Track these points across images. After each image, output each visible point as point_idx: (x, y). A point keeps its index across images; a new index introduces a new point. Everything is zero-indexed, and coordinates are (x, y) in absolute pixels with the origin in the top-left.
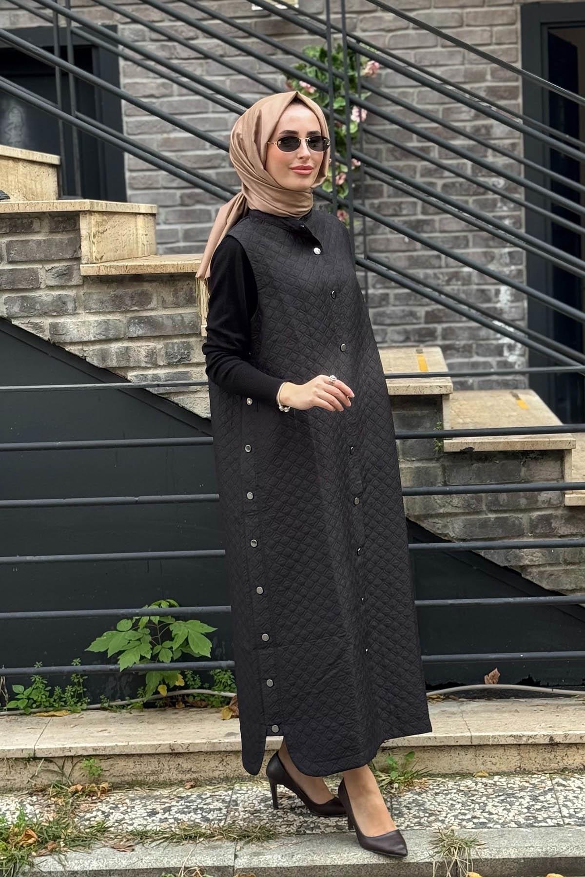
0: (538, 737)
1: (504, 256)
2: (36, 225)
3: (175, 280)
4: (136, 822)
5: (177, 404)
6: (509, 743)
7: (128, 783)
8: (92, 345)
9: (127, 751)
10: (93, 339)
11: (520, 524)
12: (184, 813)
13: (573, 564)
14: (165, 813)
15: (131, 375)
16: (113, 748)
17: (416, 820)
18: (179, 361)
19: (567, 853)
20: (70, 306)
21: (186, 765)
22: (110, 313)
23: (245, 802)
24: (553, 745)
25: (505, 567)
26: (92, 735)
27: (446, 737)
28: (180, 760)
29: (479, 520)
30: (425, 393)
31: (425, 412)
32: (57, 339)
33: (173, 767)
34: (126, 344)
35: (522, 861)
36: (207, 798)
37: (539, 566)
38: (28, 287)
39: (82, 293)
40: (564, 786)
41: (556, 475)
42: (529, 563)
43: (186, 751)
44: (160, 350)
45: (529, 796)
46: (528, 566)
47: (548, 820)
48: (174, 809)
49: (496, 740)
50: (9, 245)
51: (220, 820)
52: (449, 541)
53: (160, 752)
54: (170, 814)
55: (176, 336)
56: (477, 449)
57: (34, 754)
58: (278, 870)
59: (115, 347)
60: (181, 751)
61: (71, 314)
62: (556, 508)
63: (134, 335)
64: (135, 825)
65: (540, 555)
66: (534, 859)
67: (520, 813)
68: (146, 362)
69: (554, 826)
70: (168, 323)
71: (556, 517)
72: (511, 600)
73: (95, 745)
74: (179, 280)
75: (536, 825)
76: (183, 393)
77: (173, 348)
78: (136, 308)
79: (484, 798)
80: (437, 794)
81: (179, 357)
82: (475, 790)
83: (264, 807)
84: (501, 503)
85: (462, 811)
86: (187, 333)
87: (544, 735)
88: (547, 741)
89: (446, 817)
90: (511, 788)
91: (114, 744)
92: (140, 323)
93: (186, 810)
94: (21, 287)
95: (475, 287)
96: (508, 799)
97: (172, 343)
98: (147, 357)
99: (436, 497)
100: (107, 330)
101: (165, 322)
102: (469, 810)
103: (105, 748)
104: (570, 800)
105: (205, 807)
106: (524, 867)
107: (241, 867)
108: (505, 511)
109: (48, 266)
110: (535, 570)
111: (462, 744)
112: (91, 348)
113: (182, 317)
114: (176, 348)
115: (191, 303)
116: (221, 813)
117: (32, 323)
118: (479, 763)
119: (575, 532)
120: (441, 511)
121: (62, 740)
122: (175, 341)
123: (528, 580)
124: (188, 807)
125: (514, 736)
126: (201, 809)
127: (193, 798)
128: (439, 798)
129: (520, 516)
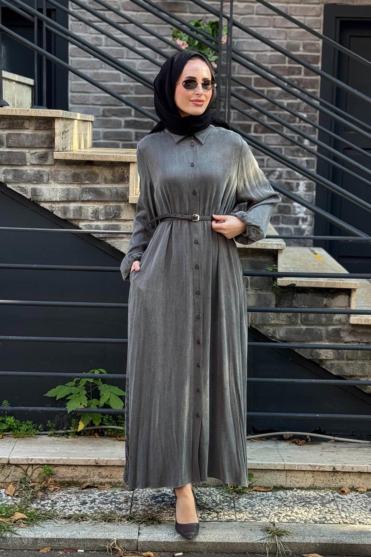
0: (326, 466)
1: (303, 163)
2: (26, 124)
3: (114, 166)
4: (74, 508)
5: (110, 245)
6: (307, 469)
7: (68, 482)
8: (58, 204)
9: (68, 463)
10: (59, 200)
11: (321, 333)
12: (104, 504)
13: (352, 360)
14: (92, 503)
15: (81, 224)
16: (59, 460)
17: (251, 516)
18: (113, 218)
19: (346, 541)
20: (45, 178)
21: (104, 472)
22: (70, 184)
23: (142, 499)
24: (335, 472)
25: (310, 360)
26: (45, 451)
27: (269, 464)
28: (101, 470)
29: (296, 329)
30: (268, 248)
31: (267, 260)
32: (36, 198)
33: (96, 474)
34: (80, 205)
35: (318, 545)
36: (118, 495)
37: (331, 360)
38: (19, 164)
39: (53, 170)
40: (342, 498)
41: (345, 304)
42: (324, 358)
43: (105, 464)
44: (101, 210)
45: (320, 503)
46: (324, 359)
47: (334, 520)
48: (97, 501)
49: (300, 467)
50: (8, 136)
51: (127, 510)
52: (276, 342)
53: (89, 464)
54: (95, 504)
55: (112, 201)
56: (298, 285)
57: (9, 461)
58: (166, 543)
59: (72, 206)
60: (103, 464)
61: (45, 183)
62: (344, 324)
63: (86, 199)
64: (73, 510)
65: (332, 353)
66: (326, 544)
67: (315, 514)
68: (92, 217)
69: (337, 524)
70: (108, 193)
71: (344, 330)
72: (314, 381)
73: (48, 458)
74: (116, 166)
75: (326, 522)
76: (114, 238)
77: (110, 209)
78: (88, 182)
79: (292, 504)
80: (262, 499)
81: (113, 215)
82: (285, 498)
83: (154, 502)
84: (310, 320)
85: (279, 511)
86: (119, 200)
87: (330, 466)
88: (331, 470)
89: (269, 515)
90: (308, 498)
91: (60, 458)
92: (89, 192)
93: (105, 502)
94: (14, 163)
95: (284, 181)
96: (307, 505)
97: (109, 206)
98: (93, 213)
99: (270, 313)
100: (68, 194)
101: (106, 192)
102: (283, 511)
103: (54, 460)
104: (345, 507)
105: (117, 500)
106: (319, 548)
107: (142, 540)
108: (312, 325)
109: (33, 151)
110: (328, 363)
111: (278, 469)
112: (57, 205)
113: (117, 190)
114: (111, 209)
115: (123, 181)
116: (127, 505)
117: (20, 187)
118: (288, 481)
119: (354, 340)
120: (272, 322)
121: (27, 454)
122: (111, 204)
123: (323, 369)
124: (105, 500)
125: (311, 466)
126: (115, 502)
127: (109, 494)
128: (264, 502)
129: (321, 328)
